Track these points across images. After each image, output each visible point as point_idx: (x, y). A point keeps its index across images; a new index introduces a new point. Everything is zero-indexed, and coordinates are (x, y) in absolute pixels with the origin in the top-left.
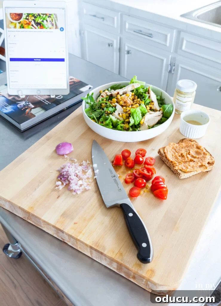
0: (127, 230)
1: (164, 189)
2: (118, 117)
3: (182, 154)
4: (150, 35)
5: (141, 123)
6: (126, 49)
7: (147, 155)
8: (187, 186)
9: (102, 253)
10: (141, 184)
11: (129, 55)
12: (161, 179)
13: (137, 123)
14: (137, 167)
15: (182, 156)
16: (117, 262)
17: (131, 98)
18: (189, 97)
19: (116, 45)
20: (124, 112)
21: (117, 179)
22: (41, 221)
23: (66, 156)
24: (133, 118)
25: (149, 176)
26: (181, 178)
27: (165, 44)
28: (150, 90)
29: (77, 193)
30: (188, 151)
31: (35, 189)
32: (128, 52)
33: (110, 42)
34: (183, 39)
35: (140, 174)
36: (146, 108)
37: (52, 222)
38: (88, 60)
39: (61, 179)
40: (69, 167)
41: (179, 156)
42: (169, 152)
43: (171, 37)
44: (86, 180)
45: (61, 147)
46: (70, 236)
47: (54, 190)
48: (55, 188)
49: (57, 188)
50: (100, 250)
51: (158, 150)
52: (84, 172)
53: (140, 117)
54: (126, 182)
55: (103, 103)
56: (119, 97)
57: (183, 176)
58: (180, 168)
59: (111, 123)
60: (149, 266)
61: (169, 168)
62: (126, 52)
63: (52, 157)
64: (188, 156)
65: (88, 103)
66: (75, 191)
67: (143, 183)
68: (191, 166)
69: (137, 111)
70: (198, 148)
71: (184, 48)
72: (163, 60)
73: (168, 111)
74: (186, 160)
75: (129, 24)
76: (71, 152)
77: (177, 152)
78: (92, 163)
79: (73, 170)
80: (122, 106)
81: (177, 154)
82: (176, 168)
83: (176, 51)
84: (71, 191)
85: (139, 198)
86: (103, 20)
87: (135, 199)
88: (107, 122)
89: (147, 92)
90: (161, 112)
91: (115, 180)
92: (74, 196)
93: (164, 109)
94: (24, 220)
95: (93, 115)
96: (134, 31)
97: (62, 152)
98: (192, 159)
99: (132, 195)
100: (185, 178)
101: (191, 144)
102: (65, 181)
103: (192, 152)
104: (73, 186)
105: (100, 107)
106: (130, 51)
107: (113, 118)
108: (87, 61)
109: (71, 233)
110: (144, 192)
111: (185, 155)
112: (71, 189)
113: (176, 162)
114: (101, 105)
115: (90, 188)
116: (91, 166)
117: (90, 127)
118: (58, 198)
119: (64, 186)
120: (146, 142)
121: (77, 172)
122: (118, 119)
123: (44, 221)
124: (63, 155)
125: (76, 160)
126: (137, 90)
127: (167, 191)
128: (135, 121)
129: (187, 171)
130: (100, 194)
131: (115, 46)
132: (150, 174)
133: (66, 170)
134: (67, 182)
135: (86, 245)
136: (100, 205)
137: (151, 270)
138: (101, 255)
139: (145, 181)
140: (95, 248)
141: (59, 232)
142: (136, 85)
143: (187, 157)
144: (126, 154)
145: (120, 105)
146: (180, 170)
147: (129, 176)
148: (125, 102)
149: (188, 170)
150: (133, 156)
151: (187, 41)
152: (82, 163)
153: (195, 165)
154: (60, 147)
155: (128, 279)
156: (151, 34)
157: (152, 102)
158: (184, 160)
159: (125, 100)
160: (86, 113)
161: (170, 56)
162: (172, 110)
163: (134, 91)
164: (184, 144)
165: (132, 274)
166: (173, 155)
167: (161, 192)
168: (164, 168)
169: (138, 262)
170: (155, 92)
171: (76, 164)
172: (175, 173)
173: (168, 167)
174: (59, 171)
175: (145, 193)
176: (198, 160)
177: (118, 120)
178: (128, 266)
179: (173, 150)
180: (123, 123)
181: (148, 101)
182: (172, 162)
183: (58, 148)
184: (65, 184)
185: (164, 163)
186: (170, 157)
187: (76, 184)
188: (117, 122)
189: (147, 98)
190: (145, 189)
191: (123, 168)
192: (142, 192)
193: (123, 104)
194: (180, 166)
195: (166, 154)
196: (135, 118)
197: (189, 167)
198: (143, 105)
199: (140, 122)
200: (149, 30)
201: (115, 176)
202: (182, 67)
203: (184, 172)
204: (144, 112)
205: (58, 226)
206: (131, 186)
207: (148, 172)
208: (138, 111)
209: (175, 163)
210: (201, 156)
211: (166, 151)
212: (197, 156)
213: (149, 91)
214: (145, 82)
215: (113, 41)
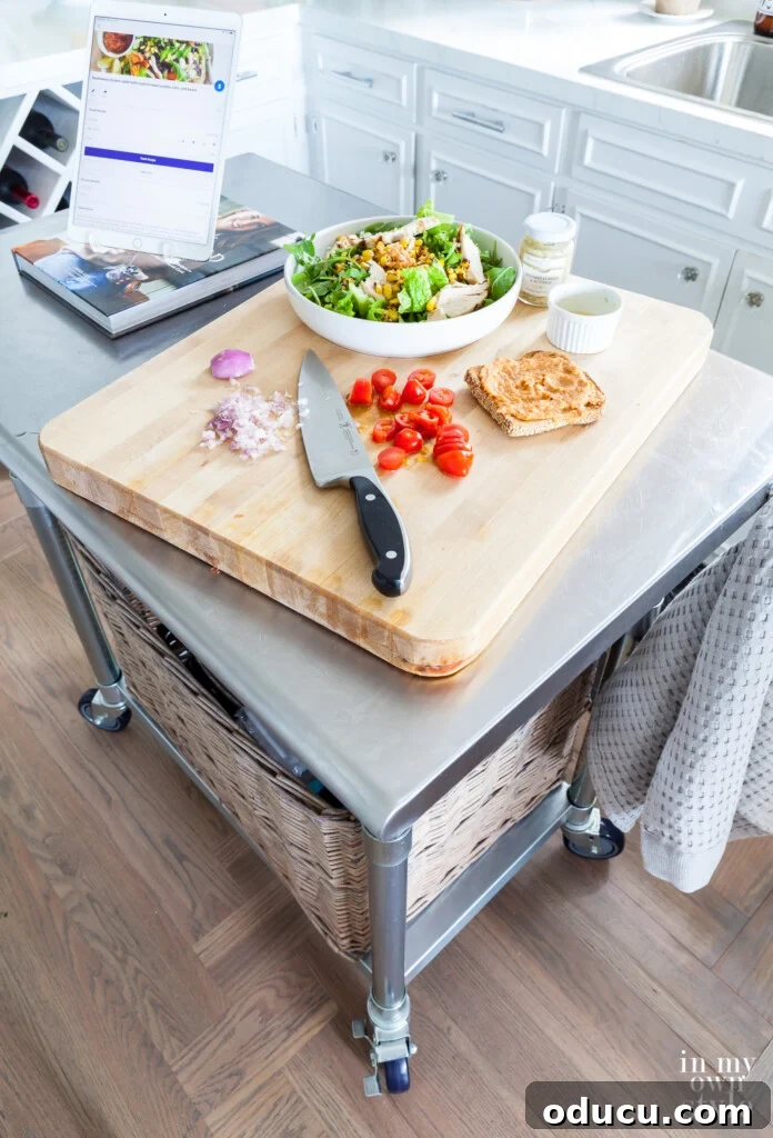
0: (359, 534)
1: (464, 453)
2: (372, 292)
3: (523, 383)
4: (498, 126)
5: (430, 307)
6: (434, 166)
7: (437, 385)
8: (526, 453)
9: (292, 576)
10: (408, 441)
11: (441, 183)
12: (458, 431)
13: (417, 308)
14: (406, 409)
15: (524, 386)
16: (327, 595)
17: (413, 252)
18: (556, 258)
19: (405, 157)
20: (388, 281)
21: (353, 430)
22: (158, 511)
23: (233, 382)
24: (408, 292)
25: (432, 425)
26: (513, 435)
27: (536, 149)
28: (463, 231)
29: (250, 457)
30: (541, 377)
31: (151, 447)
32: (438, 176)
33: (390, 149)
34: (586, 134)
35: (410, 421)
36: (448, 274)
37: (183, 509)
38: (327, 181)
39: (215, 426)
40: (237, 401)
41: (517, 387)
42: (490, 377)
43: (554, 132)
44: (277, 431)
45: (224, 359)
46: (224, 542)
47: (196, 449)
48: (199, 447)
49: (202, 445)
50: (290, 568)
51: (465, 373)
52: (274, 415)
53: (426, 293)
54: (375, 439)
55: (339, 262)
56: (381, 246)
57: (518, 429)
58: (514, 412)
59: (352, 305)
60: (399, 603)
61: (488, 413)
62: (431, 177)
63: (199, 383)
64: (539, 387)
65: (302, 263)
66: (245, 452)
67: (414, 439)
68: (543, 408)
69: (417, 276)
70: (568, 371)
71: (588, 160)
72: (532, 196)
73: (503, 283)
74: (530, 396)
75: (443, 95)
76: (249, 373)
77: (513, 379)
78: (296, 397)
79: (247, 409)
80: (386, 268)
81: (511, 382)
82: (503, 410)
83: (567, 171)
84: (236, 451)
85: (400, 473)
86: (371, 86)
87: (391, 475)
88: (342, 302)
89: (455, 239)
90: (486, 286)
91: (347, 434)
92: (242, 463)
93: (493, 278)
94: (121, 519)
95: (312, 290)
96: (455, 116)
97: (223, 373)
98: (549, 393)
99: (384, 467)
100: (522, 434)
101: (552, 362)
102: (224, 430)
103: (551, 380)
104: (242, 440)
105: (333, 270)
106: (444, 173)
107: (359, 294)
108: (324, 184)
109: (227, 534)
110: (416, 460)
111: (531, 385)
112: (237, 448)
113: (505, 399)
114: (334, 267)
115: (283, 448)
116: (293, 403)
117: (305, 321)
118: (203, 465)
119: (219, 442)
120: (440, 357)
121: (256, 413)
122: (370, 296)
123: (166, 511)
124: (227, 379)
125: (257, 390)
126: (431, 235)
127: (471, 457)
128: (412, 301)
129: (529, 418)
130: (306, 462)
131: (402, 159)
132: (436, 420)
133: (229, 405)
134: (229, 434)
135: (259, 559)
136: (303, 483)
137: (404, 611)
138: (290, 580)
139: (419, 436)
140: (279, 564)
141: (199, 533)
142: (429, 223)
143: (536, 390)
144: (384, 380)
145: (381, 265)
146: (512, 415)
147: (383, 425)
148: (394, 259)
149: (530, 416)
150: (399, 386)
151: (597, 140)
152: (270, 397)
153: (552, 407)
154: (220, 359)
155: (351, 640)
156: (499, 123)
157: (465, 261)
158: (525, 396)
159: (394, 255)
160: (295, 285)
161: (553, 184)
162: (512, 280)
163: (425, 237)
164: (533, 362)
165: (360, 620)
166: (500, 384)
167: (454, 457)
168: (475, 413)
169: (377, 594)
170: (478, 241)
171: (255, 398)
172: (499, 424)
173: (485, 411)
174: (212, 411)
175: (418, 464)
176: (562, 397)
177: (371, 300)
178: (349, 600)
179: (503, 374)
180: (385, 306)
181: (454, 260)
182: (494, 398)
183: (216, 362)
184: (223, 437)
185: (478, 404)
186: (492, 386)
187: (251, 437)
188: (368, 305)
189: (452, 251)
190: (418, 456)
191: (373, 411)
192: (410, 461)
193: (388, 264)
194: (513, 406)
195: (483, 380)
196: (412, 293)
197: (535, 410)
198: (439, 265)
199: (426, 304)
200: (496, 110)
201: (347, 425)
202: (582, 215)
203: (521, 420)
204: (439, 283)
205: (198, 520)
206: (384, 447)
207: (431, 417)
208: (420, 277)
209: (502, 401)
210: (573, 388)
211: (483, 374)
212: (562, 389)
213: (459, 234)
214: (453, 217)
215: (397, 146)
